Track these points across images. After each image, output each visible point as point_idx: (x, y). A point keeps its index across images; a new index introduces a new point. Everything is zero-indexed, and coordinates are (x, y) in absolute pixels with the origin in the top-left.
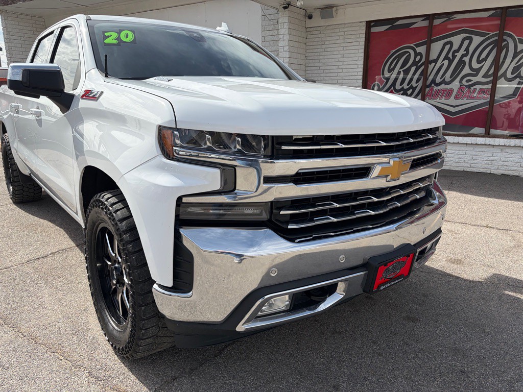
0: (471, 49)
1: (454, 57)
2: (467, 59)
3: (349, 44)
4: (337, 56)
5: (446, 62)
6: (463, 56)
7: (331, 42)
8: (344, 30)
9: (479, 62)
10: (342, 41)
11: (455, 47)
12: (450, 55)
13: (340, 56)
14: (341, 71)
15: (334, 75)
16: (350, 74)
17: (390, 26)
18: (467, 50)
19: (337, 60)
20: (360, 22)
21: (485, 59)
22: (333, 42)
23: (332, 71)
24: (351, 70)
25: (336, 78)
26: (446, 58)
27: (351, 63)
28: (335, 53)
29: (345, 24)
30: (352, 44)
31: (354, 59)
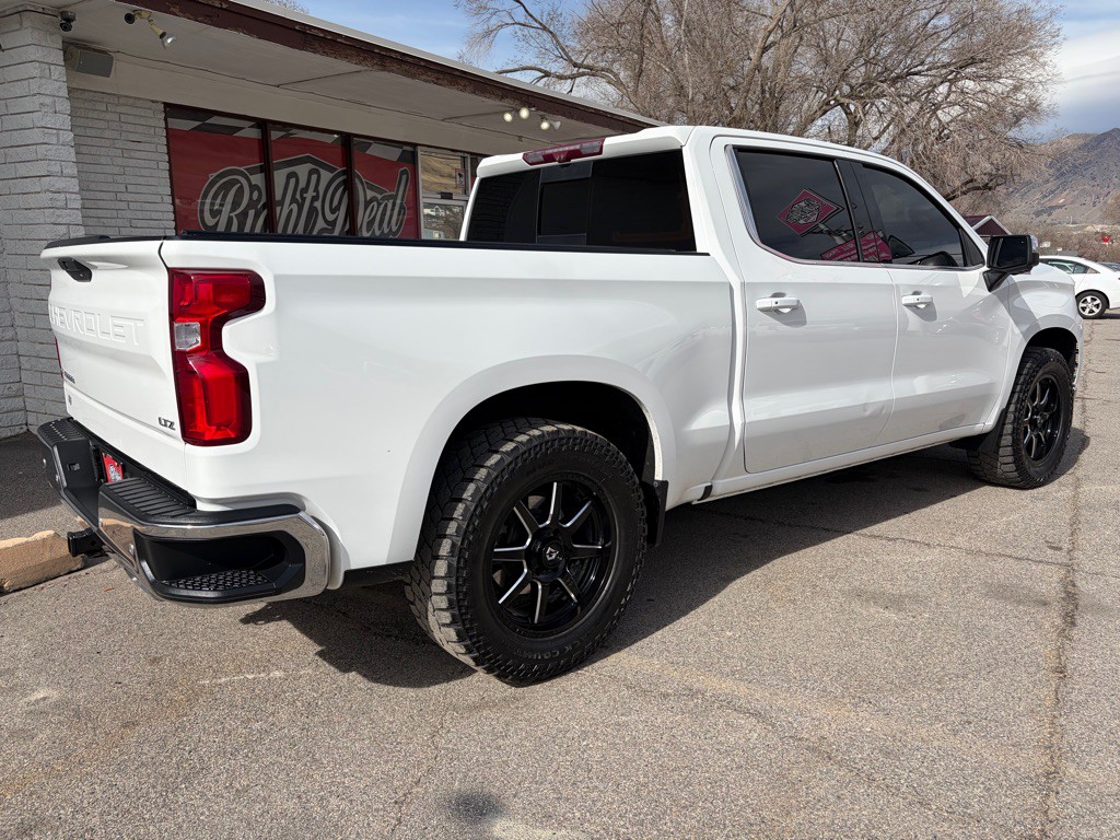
0: (321, 189)
1: (304, 199)
2: (318, 204)
3: (134, 146)
4: (108, 169)
5: (295, 207)
6: (315, 199)
7: (89, 132)
8: (120, 109)
9: (333, 211)
10: (116, 135)
11: (302, 184)
12: (298, 196)
13: (116, 170)
14: (123, 205)
15: (108, 214)
16: (147, 215)
17: (199, 123)
18: (316, 190)
19: (110, 179)
20: (153, 102)
21: (338, 208)
22: (93, 132)
23: (101, 204)
24: (148, 206)
25: (113, 222)
26: (293, 200)
27: (144, 189)
28: (103, 160)
29: (119, 97)
30: (140, 146)
31: (152, 181)
